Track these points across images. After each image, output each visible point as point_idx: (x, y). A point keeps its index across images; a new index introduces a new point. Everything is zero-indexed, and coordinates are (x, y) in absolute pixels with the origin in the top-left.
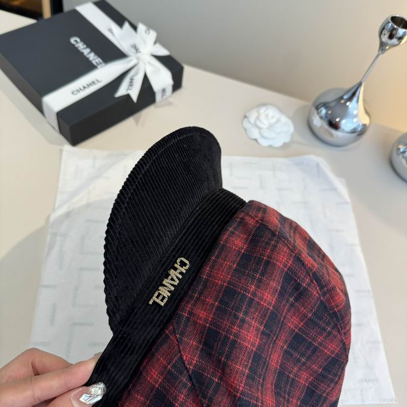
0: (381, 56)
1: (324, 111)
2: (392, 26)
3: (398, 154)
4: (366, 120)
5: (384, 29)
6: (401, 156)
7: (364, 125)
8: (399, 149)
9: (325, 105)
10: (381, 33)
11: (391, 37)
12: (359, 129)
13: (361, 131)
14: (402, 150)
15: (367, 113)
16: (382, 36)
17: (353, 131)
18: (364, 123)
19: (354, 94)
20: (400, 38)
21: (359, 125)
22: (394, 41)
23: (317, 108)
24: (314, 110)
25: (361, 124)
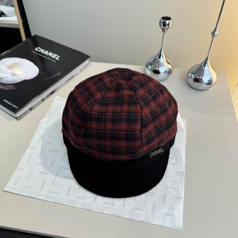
0: (164, 35)
1: (150, 67)
2: (163, 21)
3: (189, 79)
4: (170, 67)
5: (160, 23)
6: (190, 78)
7: (170, 69)
8: (189, 76)
9: (150, 64)
10: (160, 25)
11: (164, 25)
12: (168, 71)
13: (168, 72)
14: (190, 76)
15: (168, 63)
16: (161, 26)
17: (166, 72)
18: (170, 68)
19: (160, 55)
20: (168, 25)
21: (167, 69)
22: (167, 27)
23: (147, 67)
24: (146, 68)
25: (168, 68)
